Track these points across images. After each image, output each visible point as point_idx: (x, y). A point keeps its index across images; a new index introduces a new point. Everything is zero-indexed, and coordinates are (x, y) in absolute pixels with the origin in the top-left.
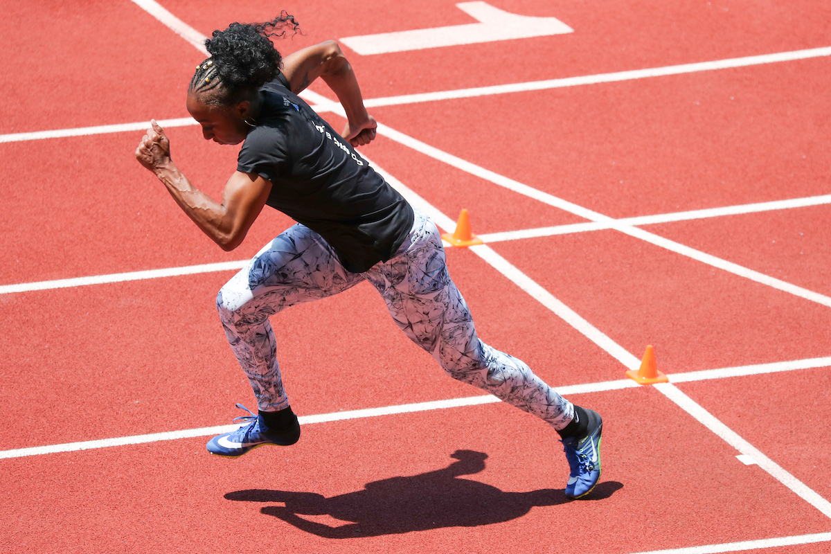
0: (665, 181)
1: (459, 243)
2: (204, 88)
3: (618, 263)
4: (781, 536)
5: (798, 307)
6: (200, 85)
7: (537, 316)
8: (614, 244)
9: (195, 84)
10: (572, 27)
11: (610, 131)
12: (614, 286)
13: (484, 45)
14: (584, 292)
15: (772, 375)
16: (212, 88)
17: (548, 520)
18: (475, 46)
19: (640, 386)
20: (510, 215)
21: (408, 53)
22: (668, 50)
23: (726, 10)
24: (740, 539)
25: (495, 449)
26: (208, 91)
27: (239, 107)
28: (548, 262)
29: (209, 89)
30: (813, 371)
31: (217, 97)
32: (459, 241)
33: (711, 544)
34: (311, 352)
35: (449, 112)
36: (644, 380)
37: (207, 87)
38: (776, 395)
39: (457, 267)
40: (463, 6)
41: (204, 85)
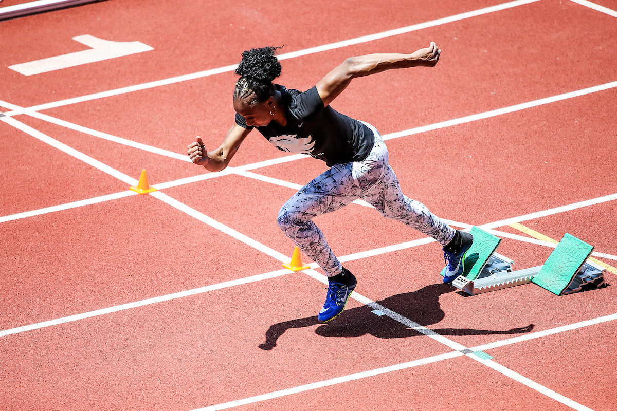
0: (253, 141)
1: (142, 191)
2: (245, 96)
3: (247, 195)
4: (419, 358)
5: (369, 213)
6: (242, 94)
7: (211, 234)
8: (239, 183)
9: (239, 95)
10: (152, 46)
11: (205, 111)
12: (250, 210)
13: (101, 62)
14: (234, 216)
15: (372, 258)
16: (250, 94)
17: (273, 362)
18: (96, 64)
19: (294, 272)
20: (166, 171)
21: (55, 71)
22: (218, 56)
23: (244, 28)
24: (395, 363)
25: (221, 321)
26: (249, 97)
27: (268, 102)
28: (203, 199)
29: (249, 95)
30: (395, 253)
31: (255, 99)
32: (141, 190)
33: (379, 368)
34: (79, 270)
35: (98, 108)
36: (295, 268)
37: (247, 94)
38: (379, 270)
39: (147, 207)
40: (77, 39)
41: (244, 94)
